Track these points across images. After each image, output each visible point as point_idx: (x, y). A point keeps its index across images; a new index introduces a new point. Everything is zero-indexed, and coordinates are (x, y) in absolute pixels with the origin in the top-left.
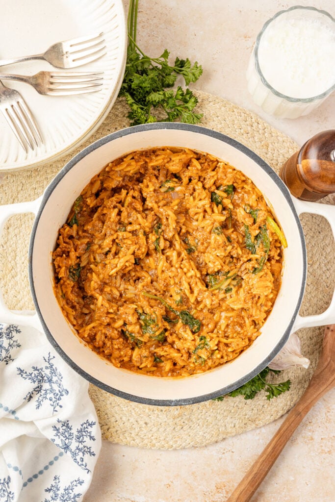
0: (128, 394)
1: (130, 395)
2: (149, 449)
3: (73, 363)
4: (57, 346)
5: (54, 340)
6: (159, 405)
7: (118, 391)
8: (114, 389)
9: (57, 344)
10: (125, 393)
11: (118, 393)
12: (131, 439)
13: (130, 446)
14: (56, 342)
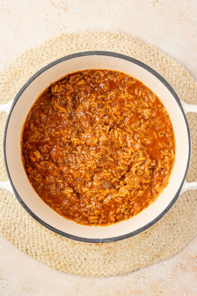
0: (70, 235)
1: (71, 235)
2: (88, 276)
3: (33, 213)
4: (22, 203)
5: (20, 198)
6: (91, 242)
7: (64, 232)
8: (61, 231)
9: (22, 201)
10: (68, 234)
11: (64, 234)
12: (76, 270)
13: (74, 275)
14: (21, 199)
